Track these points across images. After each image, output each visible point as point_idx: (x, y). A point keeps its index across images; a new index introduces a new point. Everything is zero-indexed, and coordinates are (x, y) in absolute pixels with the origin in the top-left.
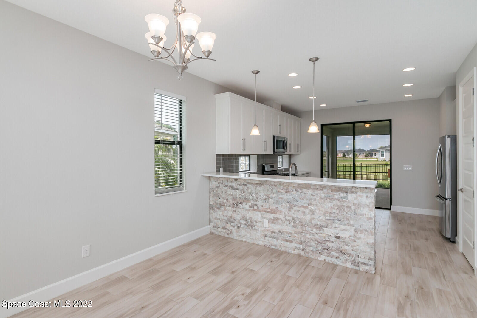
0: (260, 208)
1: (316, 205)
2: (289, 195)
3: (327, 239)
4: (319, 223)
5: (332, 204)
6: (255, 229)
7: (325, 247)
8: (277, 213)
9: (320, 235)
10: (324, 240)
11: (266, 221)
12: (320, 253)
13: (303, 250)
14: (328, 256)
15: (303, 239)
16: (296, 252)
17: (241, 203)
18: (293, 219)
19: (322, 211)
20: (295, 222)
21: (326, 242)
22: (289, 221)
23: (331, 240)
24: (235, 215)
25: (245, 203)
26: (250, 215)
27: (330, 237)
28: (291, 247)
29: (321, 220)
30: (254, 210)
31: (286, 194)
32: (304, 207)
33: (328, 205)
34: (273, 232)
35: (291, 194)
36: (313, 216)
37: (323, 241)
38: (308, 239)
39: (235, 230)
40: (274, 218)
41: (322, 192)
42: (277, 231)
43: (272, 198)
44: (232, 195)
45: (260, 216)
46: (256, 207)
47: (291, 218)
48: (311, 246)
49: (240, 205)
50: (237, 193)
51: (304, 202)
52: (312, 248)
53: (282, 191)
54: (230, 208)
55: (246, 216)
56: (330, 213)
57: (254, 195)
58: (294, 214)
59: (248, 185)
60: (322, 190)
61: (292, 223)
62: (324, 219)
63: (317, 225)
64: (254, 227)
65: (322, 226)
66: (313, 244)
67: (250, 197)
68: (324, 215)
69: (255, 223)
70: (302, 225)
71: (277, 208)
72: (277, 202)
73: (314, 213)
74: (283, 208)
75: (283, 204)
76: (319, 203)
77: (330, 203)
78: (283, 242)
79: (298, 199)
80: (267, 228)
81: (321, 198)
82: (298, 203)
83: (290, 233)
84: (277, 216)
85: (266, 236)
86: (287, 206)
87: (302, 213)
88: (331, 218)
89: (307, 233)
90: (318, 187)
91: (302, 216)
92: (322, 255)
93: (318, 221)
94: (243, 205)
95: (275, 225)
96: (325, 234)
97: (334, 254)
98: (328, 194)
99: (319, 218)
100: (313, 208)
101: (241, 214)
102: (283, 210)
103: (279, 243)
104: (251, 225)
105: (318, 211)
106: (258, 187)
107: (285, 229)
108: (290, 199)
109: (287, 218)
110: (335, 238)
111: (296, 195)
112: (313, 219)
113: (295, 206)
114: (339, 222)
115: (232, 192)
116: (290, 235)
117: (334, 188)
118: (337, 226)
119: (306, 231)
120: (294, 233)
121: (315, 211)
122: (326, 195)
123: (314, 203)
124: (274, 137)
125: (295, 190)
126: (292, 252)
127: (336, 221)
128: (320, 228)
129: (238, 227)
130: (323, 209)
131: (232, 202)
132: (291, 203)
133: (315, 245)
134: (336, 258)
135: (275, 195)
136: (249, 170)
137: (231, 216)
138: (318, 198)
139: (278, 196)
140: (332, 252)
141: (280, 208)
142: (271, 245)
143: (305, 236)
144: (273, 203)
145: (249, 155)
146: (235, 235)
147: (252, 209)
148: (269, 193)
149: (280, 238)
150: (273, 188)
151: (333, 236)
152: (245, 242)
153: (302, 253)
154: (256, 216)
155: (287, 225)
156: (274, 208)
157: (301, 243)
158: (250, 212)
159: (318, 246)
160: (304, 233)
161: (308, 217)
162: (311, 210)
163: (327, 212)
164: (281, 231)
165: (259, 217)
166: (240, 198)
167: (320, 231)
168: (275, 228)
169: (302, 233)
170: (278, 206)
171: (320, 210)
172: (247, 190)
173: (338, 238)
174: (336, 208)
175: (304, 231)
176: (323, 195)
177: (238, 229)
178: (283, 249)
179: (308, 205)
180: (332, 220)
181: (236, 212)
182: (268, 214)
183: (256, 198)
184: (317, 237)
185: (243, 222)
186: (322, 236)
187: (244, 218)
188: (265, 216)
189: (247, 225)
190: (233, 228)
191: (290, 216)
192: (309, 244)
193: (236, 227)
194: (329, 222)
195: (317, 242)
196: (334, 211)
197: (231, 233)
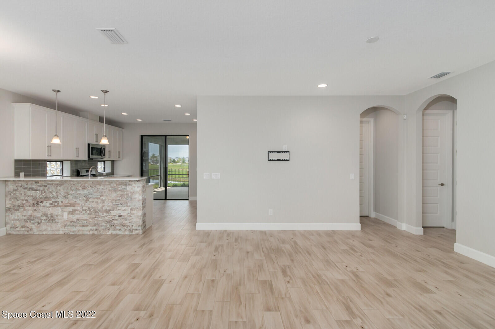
0: (60, 204)
1: (106, 196)
2: (85, 191)
3: (113, 218)
4: (108, 208)
5: (117, 194)
6: (55, 222)
7: (112, 224)
8: (76, 206)
9: (109, 216)
10: (111, 219)
11: (65, 215)
12: (108, 229)
13: (96, 230)
14: (114, 230)
15: (96, 222)
16: (91, 233)
17: (41, 202)
18: (89, 208)
19: (110, 199)
20: (90, 210)
21: (112, 221)
22: (86, 211)
23: (116, 219)
24: (36, 214)
25: (46, 201)
26: (50, 211)
27: (115, 217)
28: (87, 230)
29: (109, 206)
30: (55, 206)
31: (83, 190)
32: (97, 198)
33: (114, 195)
34: (71, 222)
35: (87, 190)
36: (103, 204)
37: (110, 221)
38: (100, 221)
39: (35, 226)
40: (73, 210)
41: (110, 186)
42: (76, 220)
43: (71, 195)
44: (32, 196)
45: (60, 210)
46: (56, 204)
47: (87, 208)
48: (102, 226)
49: (41, 204)
50: (38, 194)
51: (97, 195)
52: (103, 227)
53: (80, 188)
54: (30, 208)
55: (46, 212)
56: (116, 200)
57: (54, 194)
58: (89, 205)
59: (48, 186)
60: (110, 185)
61: (88, 212)
62: (111, 205)
63: (106, 210)
64: (55, 220)
65: (110, 210)
66: (104, 224)
67: (51, 196)
68: (112, 202)
69: (56, 217)
70: (95, 212)
71: (76, 202)
72: (75, 198)
73: (104, 202)
74: (80, 201)
75: (80, 198)
76: (108, 194)
77: (116, 193)
78: (80, 228)
79: (93, 193)
80: (67, 220)
81: (109, 190)
82: (93, 196)
83: (86, 220)
84: (76, 208)
85: (65, 226)
86: (84, 199)
87: (96, 203)
88: (116, 204)
89: (99, 217)
90: (107, 183)
91: (96, 205)
92: (110, 230)
93: (107, 207)
94: (44, 203)
95: (74, 216)
96: (112, 215)
97: (118, 227)
98: (114, 187)
99: (108, 205)
100: (104, 198)
101: (42, 212)
102: (81, 203)
103: (77, 229)
104: (52, 219)
105: (107, 200)
106: (58, 187)
107: (83, 217)
108: (86, 194)
109: (84, 208)
110: (119, 216)
111: (91, 190)
112: (103, 206)
113: (90, 199)
114: (121, 205)
115: (33, 193)
116: (86, 221)
117: (118, 183)
118: (120, 208)
119: (99, 215)
120: (90, 219)
121: (105, 200)
122: (113, 188)
123: (105, 194)
124: (89, 145)
125: (90, 186)
126: (88, 233)
127: (119, 205)
128: (108, 211)
129: (39, 223)
130: (111, 198)
131: (31, 202)
132: (87, 197)
133: (105, 224)
134: (119, 230)
135: (73, 192)
136: (61, 174)
137: (31, 214)
138: (107, 191)
139: (76, 192)
140: (116, 227)
141: (78, 202)
142: (71, 232)
143: (98, 220)
144: (72, 198)
145: (62, 161)
146: (35, 231)
147: (53, 205)
148: (68, 191)
149: (78, 225)
150: (72, 187)
151: (117, 215)
152: (46, 234)
153: (96, 232)
154: (57, 211)
155: (84, 214)
156: (72, 202)
157: (95, 225)
158: (50, 209)
159: (107, 224)
160: (97, 217)
161: (101, 205)
162: (102, 200)
163: (113, 200)
164: (78, 219)
165: (59, 212)
166: (41, 198)
167: (108, 214)
168: (74, 218)
169: (95, 217)
170: (76, 201)
171: (109, 199)
172: (47, 190)
173: (120, 216)
174: (119, 196)
175: (97, 216)
176: (111, 188)
177: (39, 225)
178: (80, 233)
179: (100, 197)
180: (116, 205)
181: (36, 210)
182: (68, 208)
183: (56, 197)
184: (106, 218)
185: (44, 218)
186: (110, 217)
187: (45, 215)
188: (65, 210)
189: (48, 219)
190: (33, 225)
191: (87, 207)
192: (101, 225)
193: (36, 224)
194: (114, 207)
195: (106, 222)
196: (118, 198)
197: (31, 229)
